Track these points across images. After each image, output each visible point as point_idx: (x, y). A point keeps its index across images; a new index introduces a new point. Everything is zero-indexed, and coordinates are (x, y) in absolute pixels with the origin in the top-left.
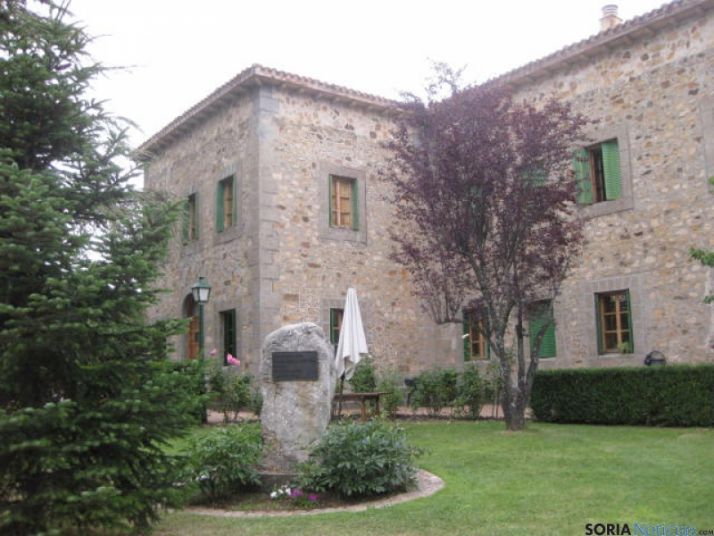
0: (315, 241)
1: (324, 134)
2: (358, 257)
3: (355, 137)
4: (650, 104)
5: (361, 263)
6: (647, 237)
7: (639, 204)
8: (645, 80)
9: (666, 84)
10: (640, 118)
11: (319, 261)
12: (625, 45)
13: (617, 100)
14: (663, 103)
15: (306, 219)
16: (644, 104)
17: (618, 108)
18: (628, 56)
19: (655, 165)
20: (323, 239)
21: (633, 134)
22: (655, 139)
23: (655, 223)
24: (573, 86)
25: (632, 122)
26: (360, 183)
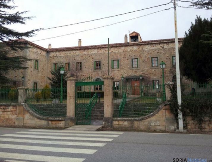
0: (32, 71)
1: (35, 53)
2: (38, 74)
3: (38, 54)
4: (87, 58)
5: (38, 75)
6: (85, 76)
7: (84, 72)
8: (86, 55)
9: (89, 56)
10: (85, 60)
11: (33, 74)
12: (84, 49)
13: (82, 57)
14: (89, 59)
15: (32, 67)
16: (86, 58)
17: (82, 58)
18: (84, 51)
19: (87, 67)
20: (34, 71)
21: (84, 62)
22: (87, 63)
23: (86, 74)
24: (76, 53)
25: (84, 60)
26: (39, 62)
